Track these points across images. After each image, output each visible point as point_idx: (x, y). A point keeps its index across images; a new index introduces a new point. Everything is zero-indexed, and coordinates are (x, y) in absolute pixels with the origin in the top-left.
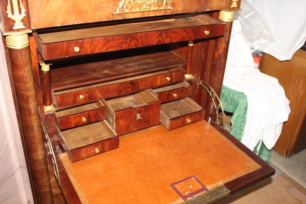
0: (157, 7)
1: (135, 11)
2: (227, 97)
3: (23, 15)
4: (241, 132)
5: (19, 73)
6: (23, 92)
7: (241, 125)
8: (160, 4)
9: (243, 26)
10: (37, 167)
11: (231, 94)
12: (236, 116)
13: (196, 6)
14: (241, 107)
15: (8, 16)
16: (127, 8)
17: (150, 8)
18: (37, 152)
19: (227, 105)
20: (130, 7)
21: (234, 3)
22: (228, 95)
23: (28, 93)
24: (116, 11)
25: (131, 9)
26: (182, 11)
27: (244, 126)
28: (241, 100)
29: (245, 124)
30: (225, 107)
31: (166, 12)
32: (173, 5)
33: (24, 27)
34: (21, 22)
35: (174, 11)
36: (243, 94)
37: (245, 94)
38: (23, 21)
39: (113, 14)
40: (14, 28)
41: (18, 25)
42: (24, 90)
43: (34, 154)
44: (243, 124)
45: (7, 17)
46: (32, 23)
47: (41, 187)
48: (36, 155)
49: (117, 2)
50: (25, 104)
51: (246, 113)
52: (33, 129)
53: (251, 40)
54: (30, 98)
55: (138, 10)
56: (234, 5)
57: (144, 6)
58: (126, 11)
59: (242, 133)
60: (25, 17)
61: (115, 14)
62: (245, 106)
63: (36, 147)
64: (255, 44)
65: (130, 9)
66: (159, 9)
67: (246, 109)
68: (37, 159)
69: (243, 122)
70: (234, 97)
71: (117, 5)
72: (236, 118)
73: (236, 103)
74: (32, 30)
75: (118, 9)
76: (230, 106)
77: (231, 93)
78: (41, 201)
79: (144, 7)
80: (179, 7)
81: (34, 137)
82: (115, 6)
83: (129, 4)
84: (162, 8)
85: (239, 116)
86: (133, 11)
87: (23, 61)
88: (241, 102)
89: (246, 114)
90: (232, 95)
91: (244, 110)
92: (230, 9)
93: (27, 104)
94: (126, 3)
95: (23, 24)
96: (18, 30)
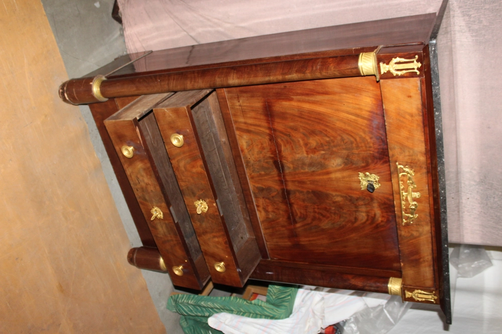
0: (404, 208)
1: (401, 184)
2: (286, 292)
3: (395, 73)
4: (242, 313)
5: (332, 65)
6: (310, 69)
7: (250, 313)
8: (408, 211)
9: (374, 308)
10: (218, 77)
11: (289, 297)
12: (263, 305)
13: (407, 251)
14: (275, 311)
15: (393, 59)
16: (403, 175)
17: (403, 201)
18: (238, 78)
19: (275, 293)
20: (405, 179)
21: (410, 294)
22: (288, 294)
23: (309, 73)
24: (400, 164)
25: (402, 181)
26: (401, 235)
27: (249, 317)
28: (283, 311)
29: (252, 317)
30: (272, 291)
31: (399, 217)
32: (407, 225)
33: (382, 73)
34: (388, 70)
35: (401, 226)
36: (291, 313)
37: (291, 316)
38: (389, 72)
39: (396, 161)
40: (381, 64)
41: (384, 68)
42: (312, 69)
43: (235, 75)
44: (252, 314)
45: (393, 57)
46: (387, 80)
47: (193, 80)
48: (235, 77)
49: (410, 165)
50: (296, 69)
51: (268, 318)
52: (266, 76)
53: (357, 321)
54: (303, 75)
55: (402, 187)
56: (408, 294)
57: (406, 194)
58: (400, 175)
59: (239, 315)
60: (392, 74)
61: (397, 163)
62: (276, 317)
63: (244, 78)
64: (353, 325)
65: (401, 179)
66: (403, 210)
67: (273, 318)
68: (229, 78)
69: (255, 315)
70: (287, 302)
71: (406, 165)
72: (261, 306)
73: (280, 304)
74: (379, 81)
75: (402, 166)
76: (274, 297)
77: (291, 297)
78: (174, 79)
79: (404, 194)
80: (405, 232)
81: (256, 76)
82: (405, 163)
83: (408, 178)
84: (403, 212)
85: (263, 309)
86: (401, 182)
87: (345, 70)
88: (282, 311)
89: (265, 318)
90: (289, 299)
91: (271, 315)
92: (403, 289)
93: (296, 72)
94: (409, 175)
95: (386, 72)
96: (379, 68)
